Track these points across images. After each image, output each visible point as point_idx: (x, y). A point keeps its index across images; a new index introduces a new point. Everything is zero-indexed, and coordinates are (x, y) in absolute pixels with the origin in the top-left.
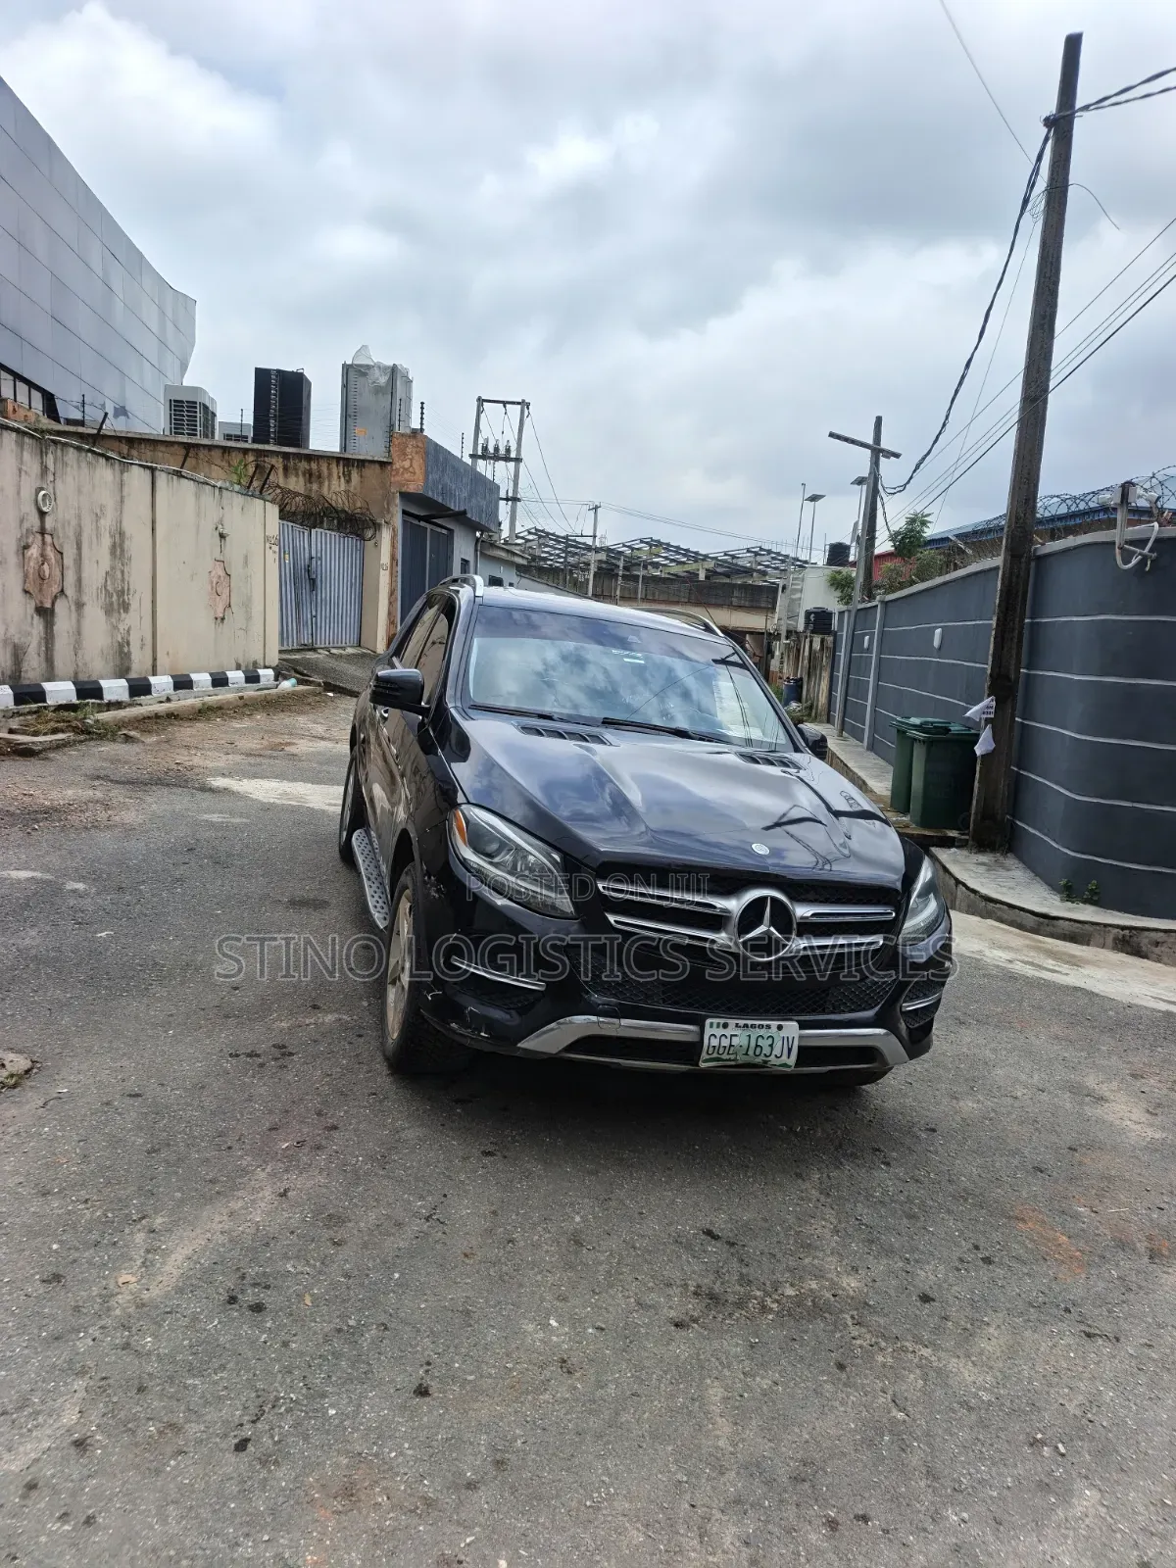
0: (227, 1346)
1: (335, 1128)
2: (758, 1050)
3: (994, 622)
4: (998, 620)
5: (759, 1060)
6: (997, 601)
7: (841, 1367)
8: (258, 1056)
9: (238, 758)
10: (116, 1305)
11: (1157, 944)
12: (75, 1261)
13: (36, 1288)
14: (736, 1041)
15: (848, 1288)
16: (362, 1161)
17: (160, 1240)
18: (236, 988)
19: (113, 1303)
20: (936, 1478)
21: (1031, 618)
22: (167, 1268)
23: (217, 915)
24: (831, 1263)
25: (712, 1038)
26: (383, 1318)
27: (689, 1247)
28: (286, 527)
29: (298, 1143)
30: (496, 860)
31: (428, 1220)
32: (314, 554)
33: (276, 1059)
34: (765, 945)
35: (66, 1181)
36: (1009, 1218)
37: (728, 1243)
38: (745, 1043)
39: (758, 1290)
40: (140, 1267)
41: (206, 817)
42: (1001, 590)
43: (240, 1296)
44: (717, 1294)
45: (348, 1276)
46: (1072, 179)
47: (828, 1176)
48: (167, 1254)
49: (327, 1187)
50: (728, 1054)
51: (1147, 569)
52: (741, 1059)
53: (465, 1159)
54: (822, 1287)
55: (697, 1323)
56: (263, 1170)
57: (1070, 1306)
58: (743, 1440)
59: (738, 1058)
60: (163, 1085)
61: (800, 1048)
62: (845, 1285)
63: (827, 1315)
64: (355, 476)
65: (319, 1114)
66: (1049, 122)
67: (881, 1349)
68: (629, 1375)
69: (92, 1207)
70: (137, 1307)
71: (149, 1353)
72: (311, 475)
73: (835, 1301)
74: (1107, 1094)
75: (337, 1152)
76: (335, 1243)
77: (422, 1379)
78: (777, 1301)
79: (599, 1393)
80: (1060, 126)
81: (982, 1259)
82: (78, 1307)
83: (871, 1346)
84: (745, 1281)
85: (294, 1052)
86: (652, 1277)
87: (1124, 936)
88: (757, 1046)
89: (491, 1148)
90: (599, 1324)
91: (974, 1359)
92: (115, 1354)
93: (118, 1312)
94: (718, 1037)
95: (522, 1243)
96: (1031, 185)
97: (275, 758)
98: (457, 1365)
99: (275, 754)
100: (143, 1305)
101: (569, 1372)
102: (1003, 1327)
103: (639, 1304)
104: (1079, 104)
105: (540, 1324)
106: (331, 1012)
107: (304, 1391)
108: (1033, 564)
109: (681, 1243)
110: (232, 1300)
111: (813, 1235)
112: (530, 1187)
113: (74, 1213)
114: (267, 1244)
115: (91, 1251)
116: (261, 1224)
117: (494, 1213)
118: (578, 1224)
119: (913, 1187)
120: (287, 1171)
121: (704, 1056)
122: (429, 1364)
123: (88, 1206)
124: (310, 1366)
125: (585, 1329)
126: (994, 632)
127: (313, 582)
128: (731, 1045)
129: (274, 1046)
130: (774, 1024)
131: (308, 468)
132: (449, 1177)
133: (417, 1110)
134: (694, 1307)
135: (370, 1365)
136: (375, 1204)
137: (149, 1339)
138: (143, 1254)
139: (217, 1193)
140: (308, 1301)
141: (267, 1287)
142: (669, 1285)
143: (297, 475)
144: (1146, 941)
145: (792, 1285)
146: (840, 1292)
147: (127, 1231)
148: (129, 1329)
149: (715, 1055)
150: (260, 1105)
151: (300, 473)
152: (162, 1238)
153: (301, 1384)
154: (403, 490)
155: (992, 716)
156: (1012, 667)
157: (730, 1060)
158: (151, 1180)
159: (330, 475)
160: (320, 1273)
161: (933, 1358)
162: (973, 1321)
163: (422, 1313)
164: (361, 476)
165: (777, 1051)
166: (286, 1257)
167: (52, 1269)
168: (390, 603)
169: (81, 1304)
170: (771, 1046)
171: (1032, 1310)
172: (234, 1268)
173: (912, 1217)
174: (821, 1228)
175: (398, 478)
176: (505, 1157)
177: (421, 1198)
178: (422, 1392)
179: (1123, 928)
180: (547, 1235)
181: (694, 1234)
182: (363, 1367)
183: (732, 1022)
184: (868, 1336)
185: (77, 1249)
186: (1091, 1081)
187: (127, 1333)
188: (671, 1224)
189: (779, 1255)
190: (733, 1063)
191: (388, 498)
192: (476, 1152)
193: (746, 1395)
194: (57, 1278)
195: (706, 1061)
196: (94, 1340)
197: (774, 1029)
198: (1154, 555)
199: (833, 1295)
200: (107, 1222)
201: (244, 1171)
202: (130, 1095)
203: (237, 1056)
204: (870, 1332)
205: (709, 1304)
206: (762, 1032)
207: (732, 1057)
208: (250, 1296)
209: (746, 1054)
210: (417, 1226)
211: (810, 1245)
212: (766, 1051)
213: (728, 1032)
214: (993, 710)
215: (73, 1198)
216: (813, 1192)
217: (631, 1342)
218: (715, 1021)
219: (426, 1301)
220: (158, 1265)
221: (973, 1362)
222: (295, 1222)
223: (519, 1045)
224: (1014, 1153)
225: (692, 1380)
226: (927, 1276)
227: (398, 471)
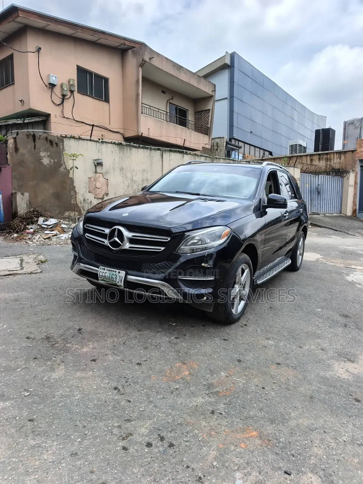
2: (113, 279)
5: (114, 283)
14: (106, 275)
28: (307, 176)
32: (320, 183)
34: (115, 244)
38: (109, 276)
50: (105, 278)
64: (343, 157)
72: (327, 159)
88: (112, 277)
94: (102, 272)
121: (99, 278)
127: (319, 193)
130: (117, 271)
131: (326, 157)
143: (323, 160)
145: (72, 344)
149: (102, 278)
151: (324, 159)
154: (360, 159)
159: (334, 158)
164: (345, 157)
165: (118, 280)
168: (354, 198)
170: (116, 278)
175: (358, 155)
183: (106, 268)
191: (354, 162)
197: (117, 272)
206: (114, 273)
212: (115, 280)
213: (105, 271)
218: (102, 267)
226: (109, 358)
227: (358, 152)
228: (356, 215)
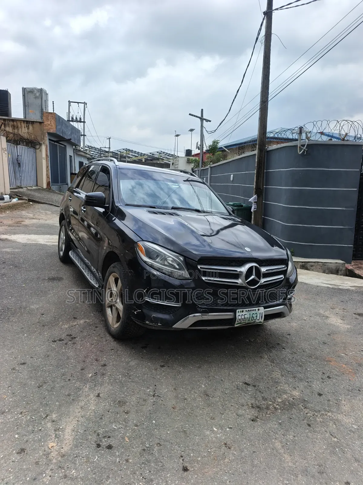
0: (106, 467)
1: (105, 365)
2: (253, 318)
3: (255, 172)
4: (257, 171)
5: (253, 321)
6: (256, 165)
7: (309, 425)
8: (63, 340)
9: (6, 227)
10: (53, 458)
11: (312, 266)
12: (27, 441)
13: (15, 457)
14: (246, 316)
15: (296, 395)
16: (121, 377)
17: (58, 425)
18: (43, 314)
19: (50, 457)
20: (359, 461)
21: (266, 170)
22: (66, 437)
23: (24, 287)
24: (286, 387)
25: (239, 316)
26: (157, 441)
27: (242, 390)
28: (8, 145)
29: (95, 374)
30: (157, 260)
31: (154, 396)
32: (19, 154)
33: (70, 341)
34: (254, 282)
35: (10, 406)
36: (327, 361)
37: (253, 386)
38: (249, 316)
39: (270, 401)
40: (55, 438)
41: (4, 250)
42: (257, 162)
43: (101, 444)
44: (259, 406)
45: (136, 426)
46: (273, 32)
47: (270, 356)
48: (63, 430)
49: (113, 390)
50: (244, 321)
51: (305, 154)
53: (156, 369)
54: (288, 397)
55: (258, 419)
56: (86, 387)
57: (359, 389)
58: (296, 462)
59: (246, 322)
60: (32, 357)
61: (265, 315)
62: (294, 394)
63: (294, 407)
64: (31, 127)
65: (97, 360)
66: (265, 13)
67: (317, 416)
68: (249, 444)
69: (25, 415)
70: (62, 457)
71: (76, 478)
72: (14, 127)
73: (294, 401)
74: (328, 315)
75: (111, 375)
76: (126, 413)
77: (183, 464)
78: (278, 405)
79: (243, 454)
80: (268, 14)
81: (327, 377)
82: (37, 462)
83: (313, 415)
84: (264, 399)
85: (75, 337)
86: (236, 404)
87: (303, 265)
88: (252, 317)
89: (162, 364)
90: (230, 426)
91: (344, 414)
92: (62, 481)
93: (54, 461)
94: (241, 315)
95: (189, 399)
96: (259, 34)
97: (19, 226)
98: (192, 455)
99: (19, 225)
100: (64, 456)
101: (229, 448)
102: (346, 400)
103: (237, 415)
104: (273, 9)
105: (211, 431)
106: (81, 319)
107: (144, 480)
108: (266, 153)
109: (239, 389)
110: (99, 446)
111: (276, 378)
112: (182, 377)
113: (18, 419)
114: (101, 418)
115: (32, 435)
116: (95, 410)
117: (175, 389)
118: (204, 388)
119: (295, 356)
120: (95, 386)
121: (236, 323)
122: (182, 457)
123: (23, 415)
124: (141, 469)
125: (226, 429)
126: (255, 175)
127: (19, 164)
128: (245, 318)
129: (67, 335)
130: (257, 309)
131: (13, 124)
132: (154, 378)
133: (131, 353)
134: (254, 413)
135: (162, 462)
136: (133, 393)
137: (74, 471)
138: (54, 432)
139: (73, 400)
140: (127, 439)
141: (109, 437)
142: (243, 406)
143: (9, 127)
144: (309, 266)
145: (279, 398)
146: (295, 397)
147: (43, 423)
148: (63, 468)
149: (240, 322)
150: (73, 360)
151: (10, 126)
152: (59, 424)
153: (141, 477)
154: (48, 132)
155: (256, 201)
156: (261, 186)
157: (243, 323)
158: (44, 399)
159: (21, 127)
160: (126, 426)
161: (333, 416)
162: (337, 400)
163: (170, 435)
164: (33, 127)
165: (258, 318)
166: (111, 423)
167: (19, 447)
168: (47, 171)
169: (37, 460)
170: (256, 316)
171: (350, 392)
172: (93, 431)
173: (301, 366)
174: (277, 374)
175: (46, 128)
176: (169, 366)
177: (148, 388)
178: (185, 469)
179: (302, 262)
180: (196, 394)
181: (242, 385)
182: (161, 464)
183: (244, 310)
184: (310, 412)
185: (26, 435)
186: (322, 312)
187: (63, 470)
188: (233, 382)
189: (270, 387)
190: (244, 324)
191: (43, 134)
192: (159, 367)
193: (288, 443)
194: (23, 450)
195: (236, 324)
196: (50, 476)
197: (257, 310)
198: (307, 149)
199: (293, 399)
200: (33, 421)
201: (79, 389)
202: (21, 364)
203: (55, 341)
204: (310, 410)
205: (259, 410)
206: (254, 312)
207: (244, 322)
208: (105, 443)
209: (249, 320)
210: (151, 400)
211: (277, 382)
212: (255, 318)
213: (243, 313)
214: (257, 199)
215: (16, 413)
216: (268, 362)
217: (243, 431)
218: (239, 310)
219: (168, 430)
220: (62, 436)
221: (345, 415)
222: (107, 407)
223: (173, 327)
224: (315, 339)
225: (269, 441)
226: (317, 386)
227: (46, 125)
228: (51, 187)
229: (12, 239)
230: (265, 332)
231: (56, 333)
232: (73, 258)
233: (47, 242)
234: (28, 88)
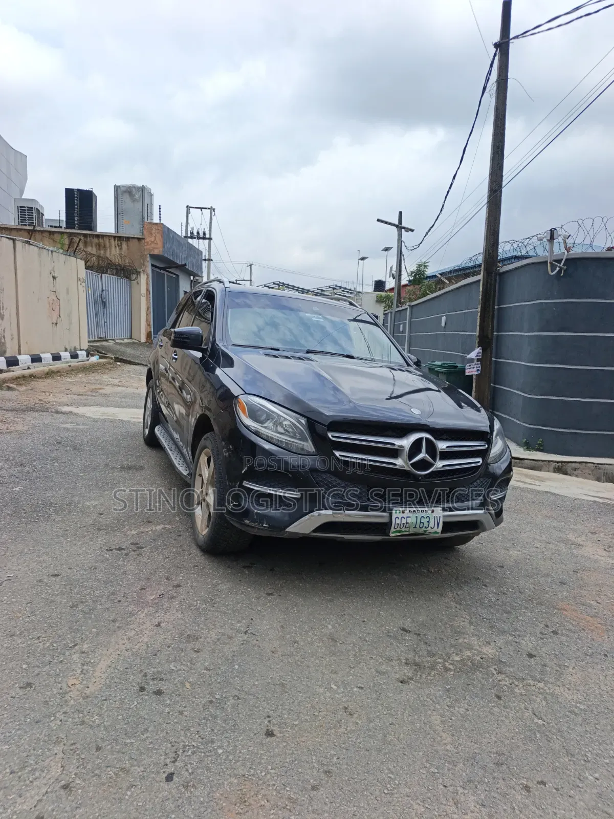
0: (146, 717)
1: (179, 586)
2: (422, 524)
3: (479, 309)
4: (481, 307)
5: (421, 531)
6: (480, 297)
7: (499, 698)
8: (123, 549)
9: (74, 397)
10: (70, 698)
11: (575, 469)
12: (39, 674)
13: (17, 691)
14: (409, 520)
15: (487, 653)
16: (200, 604)
17: (89, 658)
18: (101, 514)
19: (67, 697)
20: (573, 756)
21: (498, 306)
22: (98, 674)
23: (82, 476)
24: (474, 641)
25: (397, 519)
26: (236, 693)
27: (395, 638)
28: (88, 273)
29: (160, 596)
30: (266, 425)
31: (246, 634)
32: (104, 289)
33: (134, 551)
34: (424, 465)
35: (24, 628)
36: (558, 609)
37: (416, 634)
38: (414, 520)
39: (440, 659)
40: (80, 674)
41: (63, 426)
42: (482, 291)
43: (146, 687)
44: (418, 663)
45: (207, 669)
46: (509, 76)
47: (457, 594)
48: (94, 665)
49: (183, 620)
50: (405, 528)
51: (562, 275)
52: (412, 531)
53: (258, 598)
54: (474, 655)
55: (413, 680)
56: (142, 612)
57: (606, 653)
58: (460, 744)
59: (410, 530)
60: (71, 569)
61: (444, 523)
62: (485, 652)
63: (480, 669)
64: (124, 246)
65: (168, 579)
66: (497, 45)
67: (517, 686)
68: (385, 713)
69: (43, 641)
70: (84, 699)
71: (98, 726)
72: (99, 246)
73: (483, 661)
74: (582, 543)
75: (184, 599)
76: (195, 651)
77: (268, 726)
78: (452, 664)
79: (372, 725)
80: (503, 47)
81: (552, 632)
82: (46, 701)
83: (511, 684)
84: (429, 654)
85: (144, 546)
86: (380, 656)
87: (558, 466)
88: (421, 522)
89: (270, 591)
90: (360, 685)
91: (567, 686)
92: (77, 728)
93: (72, 702)
94: (400, 518)
95: (302, 643)
96: (487, 80)
97: (94, 396)
98: (286, 716)
99: (94, 394)
100: (87, 697)
101: (351, 715)
102: (576, 668)
103: (377, 672)
104: (511, 36)
105: (325, 688)
106: (159, 525)
107: (200, 740)
108: (498, 278)
109: (391, 636)
110: (142, 689)
111: (459, 626)
112: (299, 611)
113: (32, 645)
114: (156, 655)
115: (48, 667)
116: (149, 643)
117: (282, 627)
118: (331, 629)
119: (503, 597)
120: (157, 612)
121: (392, 530)
122: (269, 717)
123: (41, 640)
124: (199, 725)
125: (352, 688)
126: (479, 314)
127: (104, 303)
128: (407, 523)
129: (131, 544)
130: (430, 509)
131: (98, 241)
132: (251, 609)
133: (223, 573)
134: (408, 672)
135: (235, 720)
136: (213, 627)
137: (96, 717)
138: (80, 667)
139: (118, 627)
140: (188, 685)
141: (162, 680)
142: (392, 660)
143: (92, 246)
144: (570, 468)
145: (457, 654)
146: (484, 656)
147: (67, 653)
148: (82, 712)
149: (398, 529)
150: (132, 576)
151: (94, 245)
152: (90, 656)
153: (197, 736)
154: (151, 253)
155: (480, 358)
156: (490, 331)
157: (406, 531)
158: (76, 623)
159: (110, 246)
160: (191, 669)
161: (545, 688)
162: (560, 666)
163: (257, 687)
164: (128, 246)
165: (431, 525)
166: (168, 661)
167: (25, 680)
168: (147, 315)
169: (48, 699)
170: (428, 522)
171: (588, 657)
172: (139, 670)
173: (508, 613)
174: (462, 622)
175: (148, 247)
176: (280, 596)
177: (239, 622)
178: (270, 734)
179: (558, 462)
180: (315, 637)
181: (396, 631)
182: (232, 723)
183: (407, 510)
184: (507, 679)
185: (38, 667)
186: (571, 537)
187: (81, 715)
188: (382, 626)
189: (445, 639)
190: (407, 533)
191: (143, 257)
192: (264, 595)
193: (453, 718)
194: (29, 685)
195: (393, 533)
196: (61, 721)
197: (430, 512)
198: (565, 267)
199: (481, 658)
200: (53, 649)
201: (131, 614)
202: (53, 576)
203: (112, 550)
204: (507, 676)
205: (416, 669)
206: (424, 514)
207: (407, 530)
208: (152, 686)
209: (415, 527)
210: (241, 637)
211: (459, 632)
212: (426, 525)
213: (405, 515)
214: (481, 354)
215: (30, 637)
216: (452, 603)
217: (380, 694)
218: (398, 509)
219: (257, 680)
220: (91, 672)
221: (568, 688)
222: (168, 641)
223: (287, 530)
224: (548, 575)
225: (421, 713)
226: (528, 643)
227: (147, 242)
228: (152, 340)
229: (78, 412)
230: (459, 560)
231: (117, 539)
232: (159, 435)
233: (131, 418)
234: (123, 186)
